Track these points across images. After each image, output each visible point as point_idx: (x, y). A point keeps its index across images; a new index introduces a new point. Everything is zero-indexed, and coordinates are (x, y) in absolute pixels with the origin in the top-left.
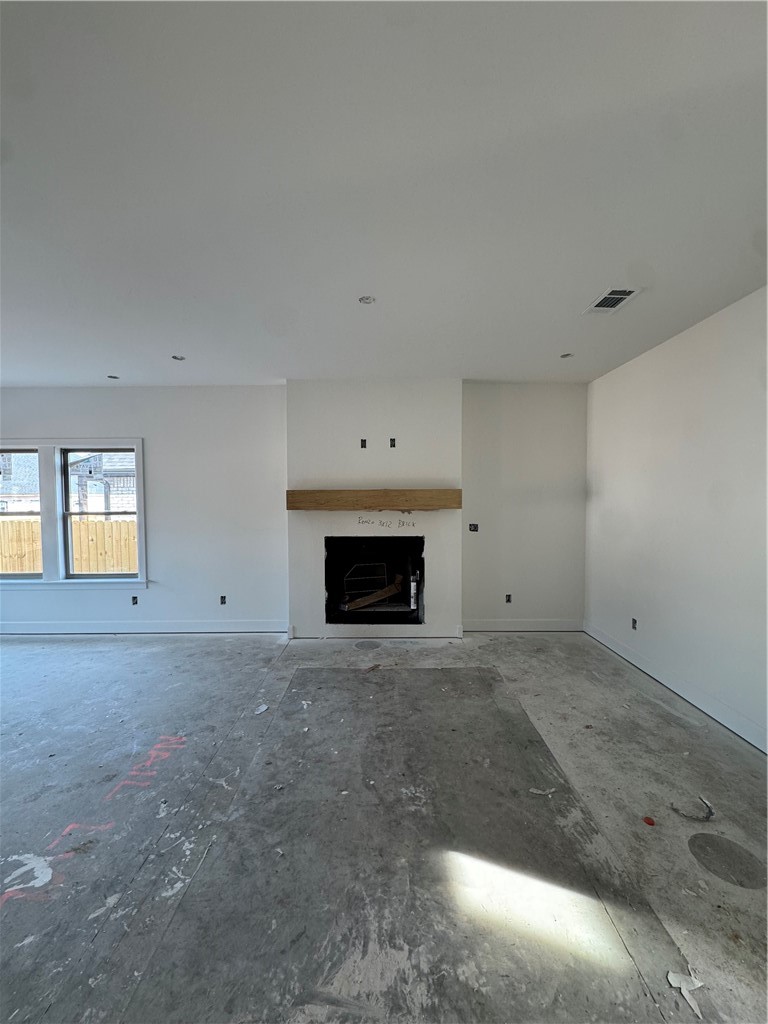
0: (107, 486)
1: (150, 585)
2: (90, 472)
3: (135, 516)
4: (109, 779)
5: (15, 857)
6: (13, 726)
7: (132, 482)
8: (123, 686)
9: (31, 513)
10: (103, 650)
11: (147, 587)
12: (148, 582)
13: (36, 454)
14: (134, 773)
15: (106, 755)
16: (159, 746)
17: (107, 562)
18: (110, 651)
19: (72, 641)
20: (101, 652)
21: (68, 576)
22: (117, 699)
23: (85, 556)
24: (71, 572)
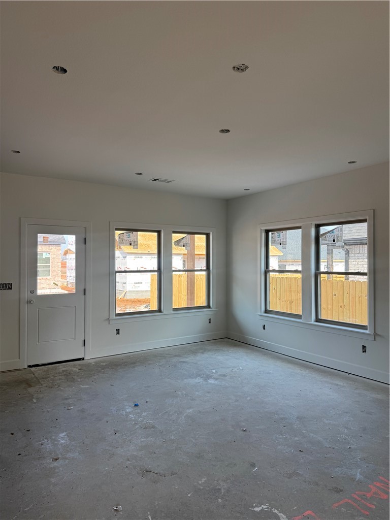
0: (347, 252)
1: (377, 338)
2: (334, 241)
3: (366, 277)
4: (338, 491)
5: (276, 511)
6: (281, 419)
7: (365, 249)
8: (352, 419)
9: (296, 271)
10: (339, 384)
11: (375, 340)
12: (375, 335)
13: (300, 230)
14: (356, 496)
15: (336, 470)
16: (378, 485)
17: (345, 313)
18: (343, 386)
19: (319, 370)
20: (337, 385)
21: (318, 320)
22: (347, 428)
23: (330, 307)
24: (319, 318)
